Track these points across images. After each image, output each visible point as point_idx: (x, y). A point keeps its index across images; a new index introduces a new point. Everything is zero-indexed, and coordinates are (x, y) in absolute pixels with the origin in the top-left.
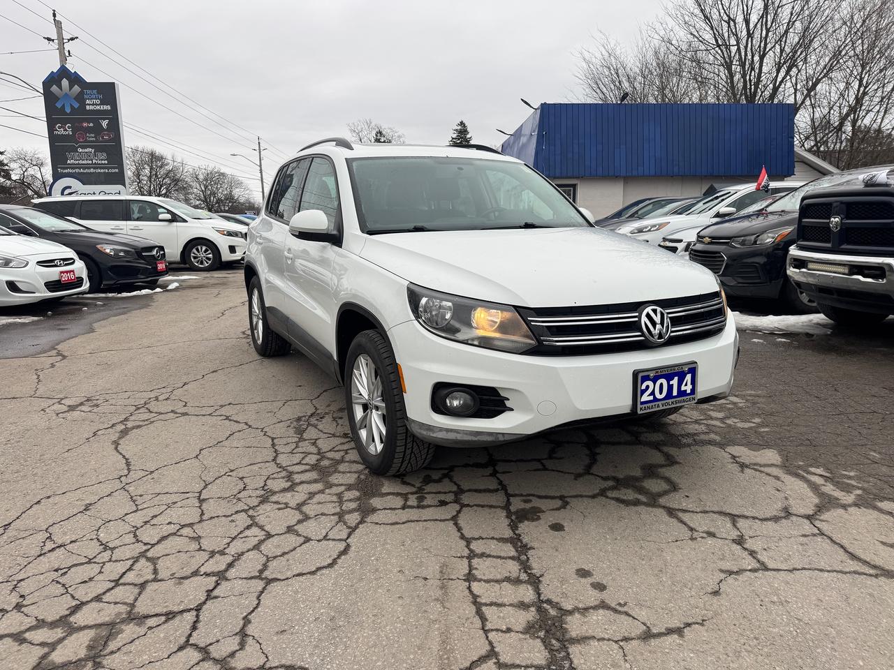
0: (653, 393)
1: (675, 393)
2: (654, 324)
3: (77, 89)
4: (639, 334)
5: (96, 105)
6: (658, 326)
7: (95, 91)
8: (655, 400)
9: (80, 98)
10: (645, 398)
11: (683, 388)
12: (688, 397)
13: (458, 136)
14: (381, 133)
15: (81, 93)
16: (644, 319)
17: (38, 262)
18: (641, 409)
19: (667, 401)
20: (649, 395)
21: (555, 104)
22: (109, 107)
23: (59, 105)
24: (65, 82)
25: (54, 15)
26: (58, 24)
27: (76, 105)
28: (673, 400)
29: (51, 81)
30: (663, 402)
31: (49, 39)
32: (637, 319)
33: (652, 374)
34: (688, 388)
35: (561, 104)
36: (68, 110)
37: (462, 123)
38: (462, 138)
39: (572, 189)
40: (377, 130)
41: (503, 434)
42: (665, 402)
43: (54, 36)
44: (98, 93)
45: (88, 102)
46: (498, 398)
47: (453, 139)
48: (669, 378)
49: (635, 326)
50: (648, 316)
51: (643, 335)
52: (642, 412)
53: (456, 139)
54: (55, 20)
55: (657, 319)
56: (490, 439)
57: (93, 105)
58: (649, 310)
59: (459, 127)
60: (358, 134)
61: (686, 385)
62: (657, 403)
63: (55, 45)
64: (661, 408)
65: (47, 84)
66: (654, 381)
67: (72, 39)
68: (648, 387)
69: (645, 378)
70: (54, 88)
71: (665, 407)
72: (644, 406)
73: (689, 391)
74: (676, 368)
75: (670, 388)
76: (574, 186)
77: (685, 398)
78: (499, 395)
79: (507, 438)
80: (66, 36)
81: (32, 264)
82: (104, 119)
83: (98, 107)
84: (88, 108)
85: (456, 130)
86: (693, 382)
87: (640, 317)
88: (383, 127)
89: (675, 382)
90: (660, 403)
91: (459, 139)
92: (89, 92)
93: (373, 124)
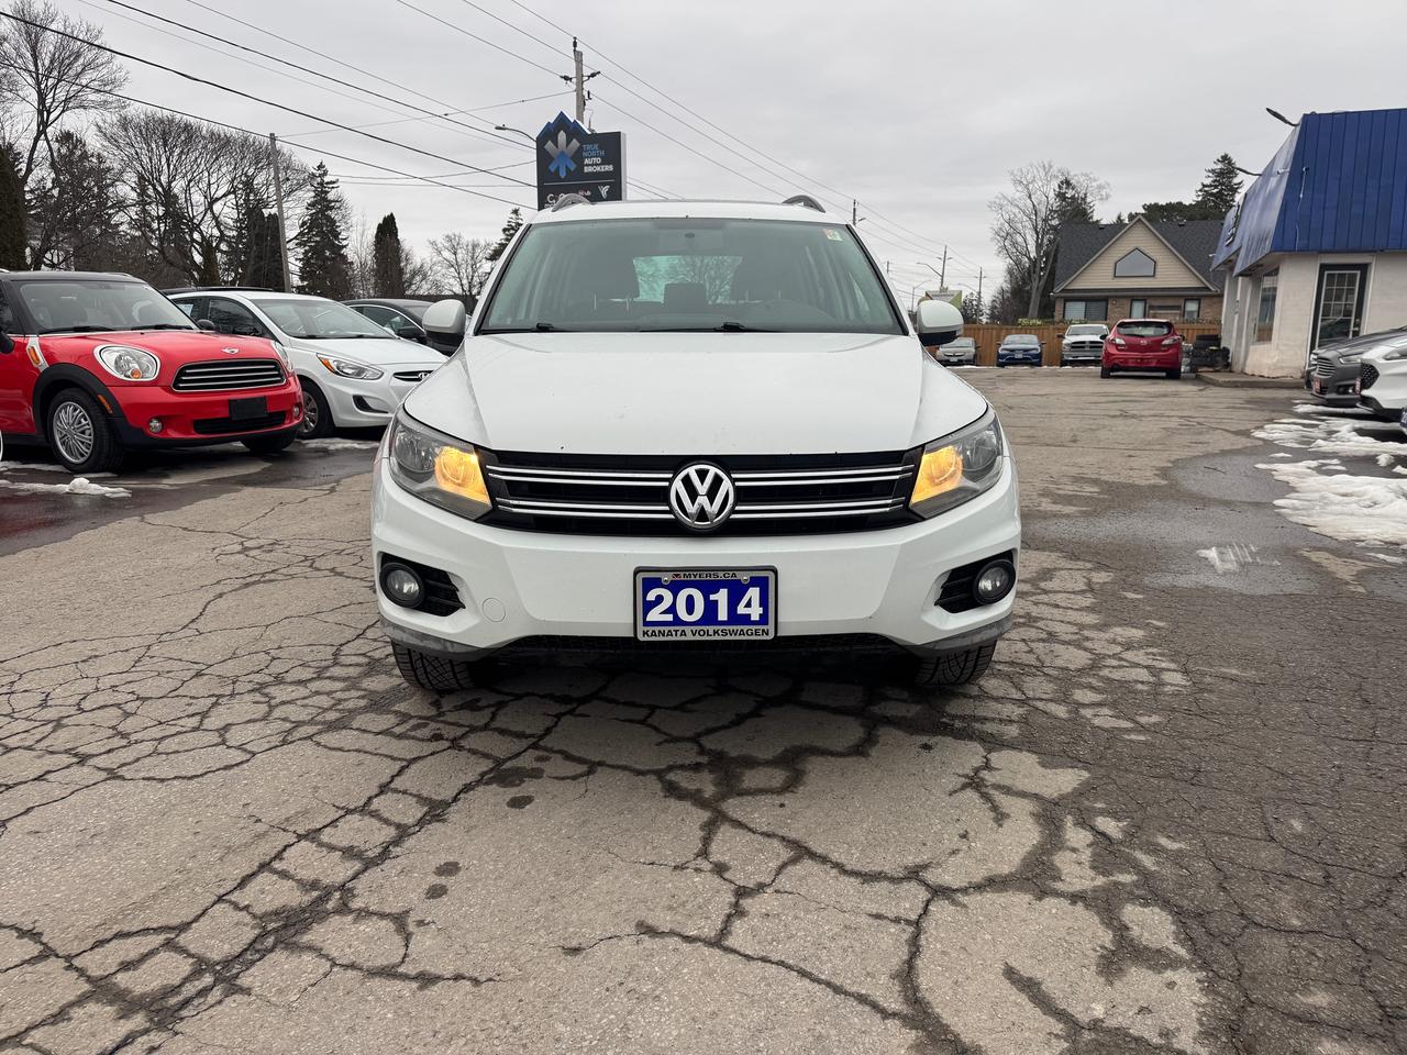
0: (672, 609)
1: (723, 615)
2: (693, 494)
3: (575, 143)
4: (667, 508)
5: (596, 165)
6: (703, 500)
7: (596, 146)
8: (677, 621)
9: (578, 157)
10: (654, 615)
11: (741, 610)
12: (754, 628)
13: (1214, 181)
14: (1068, 183)
15: (580, 150)
16: (678, 485)
17: (395, 374)
18: (645, 633)
19: (705, 628)
20: (665, 612)
21: (1333, 114)
22: (610, 168)
23: (552, 168)
24: (562, 136)
25: (575, 44)
26: (578, 56)
27: (573, 167)
28: (716, 628)
29: (548, 134)
30: (694, 628)
31: (566, 78)
32: (667, 484)
33: (666, 578)
34: (755, 612)
35: (1346, 113)
36: (563, 174)
37: (1225, 159)
38: (1222, 184)
39: (1359, 272)
40: (1062, 178)
41: (452, 642)
42: (699, 628)
43: (572, 74)
44: (600, 148)
45: (587, 161)
46: (447, 586)
47: (1204, 186)
48: (708, 588)
49: (661, 495)
50: (687, 481)
51: (671, 511)
52: (646, 639)
53: (1211, 186)
54: (575, 51)
55: (702, 489)
56: (437, 647)
57: (592, 165)
58: (691, 471)
59: (1220, 166)
60: (1026, 187)
61: (748, 605)
62: (681, 628)
63: (573, 86)
64: (690, 637)
65: (541, 141)
66: (675, 588)
67: (593, 75)
68: (660, 599)
69: (657, 583)
70: (549, 145)
71: (697, 638)
72: (651, 629)
73: (755, 617)
74: (721, 574)
75: (711, 607)
76: (1364, 268)
77: (745, 628)
78: (449, 583)
79: (457, 649)
80: (587, 72)
81: (388, 375)
82: (604, 185)
83: (598, 169)
84: (586, 170)
85: (1213, 171)
86: (764, 602)
87: (671, 481)
88: (1072, 174)
89: (721, 597)
90: (688, 629)
91: (1216, 187)
92: (589, 147)
93: (1054, 170)
